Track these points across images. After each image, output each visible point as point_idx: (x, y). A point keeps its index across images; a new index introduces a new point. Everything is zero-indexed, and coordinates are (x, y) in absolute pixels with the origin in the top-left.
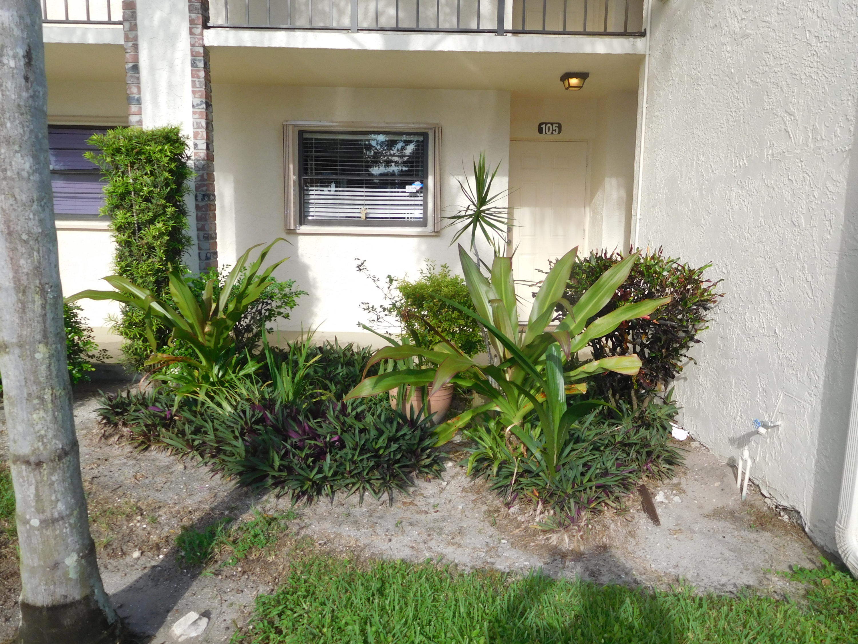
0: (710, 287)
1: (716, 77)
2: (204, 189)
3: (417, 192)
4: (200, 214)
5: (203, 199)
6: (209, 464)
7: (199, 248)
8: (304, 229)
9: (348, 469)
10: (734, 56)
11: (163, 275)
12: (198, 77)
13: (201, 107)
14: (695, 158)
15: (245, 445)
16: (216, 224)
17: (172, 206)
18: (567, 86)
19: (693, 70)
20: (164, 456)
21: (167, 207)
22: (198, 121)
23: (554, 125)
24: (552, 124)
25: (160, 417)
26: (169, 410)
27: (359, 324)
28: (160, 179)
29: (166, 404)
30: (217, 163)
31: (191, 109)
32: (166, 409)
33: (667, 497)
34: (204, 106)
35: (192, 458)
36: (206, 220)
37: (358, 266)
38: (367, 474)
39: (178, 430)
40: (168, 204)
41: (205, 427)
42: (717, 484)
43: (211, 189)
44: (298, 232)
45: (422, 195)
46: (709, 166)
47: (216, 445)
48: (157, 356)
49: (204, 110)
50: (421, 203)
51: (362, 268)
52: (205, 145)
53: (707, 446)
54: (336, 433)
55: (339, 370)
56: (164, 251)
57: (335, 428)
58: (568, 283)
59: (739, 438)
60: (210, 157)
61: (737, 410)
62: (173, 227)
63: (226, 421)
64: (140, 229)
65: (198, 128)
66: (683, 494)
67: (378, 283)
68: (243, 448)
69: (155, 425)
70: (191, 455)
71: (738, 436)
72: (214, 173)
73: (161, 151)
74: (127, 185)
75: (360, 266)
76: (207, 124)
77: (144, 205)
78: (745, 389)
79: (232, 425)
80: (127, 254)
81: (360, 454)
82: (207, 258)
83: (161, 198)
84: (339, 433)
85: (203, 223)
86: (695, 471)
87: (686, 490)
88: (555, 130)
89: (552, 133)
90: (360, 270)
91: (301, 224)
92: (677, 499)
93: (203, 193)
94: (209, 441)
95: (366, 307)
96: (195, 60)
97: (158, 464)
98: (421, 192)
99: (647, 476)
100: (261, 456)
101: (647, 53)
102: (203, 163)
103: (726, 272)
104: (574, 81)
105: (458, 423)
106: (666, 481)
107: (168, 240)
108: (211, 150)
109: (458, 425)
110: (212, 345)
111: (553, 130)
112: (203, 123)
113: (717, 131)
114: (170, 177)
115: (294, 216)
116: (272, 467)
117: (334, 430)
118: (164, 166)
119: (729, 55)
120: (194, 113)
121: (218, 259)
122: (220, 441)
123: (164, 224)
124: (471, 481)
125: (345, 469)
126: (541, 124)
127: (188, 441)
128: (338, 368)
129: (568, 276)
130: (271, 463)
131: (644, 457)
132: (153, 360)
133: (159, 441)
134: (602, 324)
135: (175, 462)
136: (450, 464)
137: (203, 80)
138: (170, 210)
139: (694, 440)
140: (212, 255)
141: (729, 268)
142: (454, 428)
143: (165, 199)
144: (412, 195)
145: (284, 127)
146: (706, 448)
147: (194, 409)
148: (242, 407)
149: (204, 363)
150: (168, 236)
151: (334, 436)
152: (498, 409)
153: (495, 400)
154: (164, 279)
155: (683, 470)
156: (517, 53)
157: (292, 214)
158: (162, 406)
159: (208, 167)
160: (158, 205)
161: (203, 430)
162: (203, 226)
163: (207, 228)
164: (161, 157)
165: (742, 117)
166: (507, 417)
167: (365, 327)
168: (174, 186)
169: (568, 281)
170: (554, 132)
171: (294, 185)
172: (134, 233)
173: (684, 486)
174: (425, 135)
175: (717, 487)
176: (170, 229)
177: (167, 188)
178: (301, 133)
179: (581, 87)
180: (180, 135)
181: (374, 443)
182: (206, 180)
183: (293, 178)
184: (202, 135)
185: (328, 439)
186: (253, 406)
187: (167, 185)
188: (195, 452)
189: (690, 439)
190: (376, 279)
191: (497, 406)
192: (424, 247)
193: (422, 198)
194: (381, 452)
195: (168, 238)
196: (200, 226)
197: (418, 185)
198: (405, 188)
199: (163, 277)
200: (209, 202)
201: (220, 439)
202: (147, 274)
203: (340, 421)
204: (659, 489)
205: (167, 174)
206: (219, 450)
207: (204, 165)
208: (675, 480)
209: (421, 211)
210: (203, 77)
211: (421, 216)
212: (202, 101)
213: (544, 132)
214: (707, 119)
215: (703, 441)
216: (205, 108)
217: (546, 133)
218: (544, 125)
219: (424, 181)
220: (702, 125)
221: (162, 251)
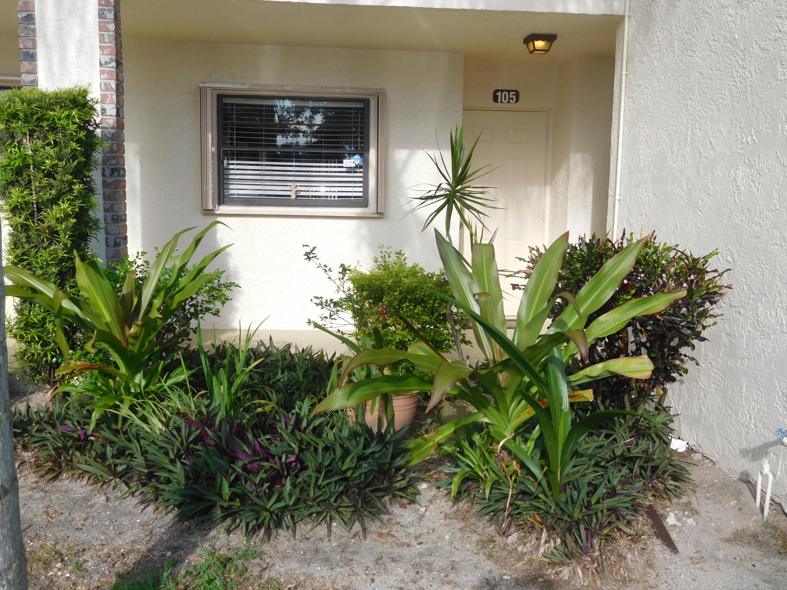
0: (715, 277)
1: (715, 43)
2: (114, 162)
3: (356, 167)
4: (107, 192)
5: (112, 175)
6: (137, 493)
7: (107, 233)
8: (223, 209)
9: (312, 495)
10: (738, 21)
11: (67, 265)
12: (107, 30)
13: (110, 65)
14: (689, 133)
15: (185, 470)
16: (126, 203)
17: (80, 183)
18: (532, 48)
19: (685, 34)
20: (80, 486)
21: (73, 183)
22: (107, 81)
23: (511, 93)
24: (509, 91)
25: (72, 437)
26: (83, 429)
27: (309, 322)
28: (66, 151)
29: (78, 422)
30: (126, 131)
31: (98, 68)
32: (78, 427)
33: (679, 520)
34: (114, 64)
35: (114, 488)
36: (115, 199)
37: (307, 254)
38: (335, 501)
39: (97, 454)
40: (74, 180)
41: (130, 449)
42: (733, 503)
43: (121, 163)
44: (216, 212)
45: (362, 170)
46: (708, 142)
47: (146, 471)
48: (69, 364)
49: (114, 69)
50: (361, 179)
51: (311, 256)
52: (115, 110)
53: (712, 458)
54: (293, 452)
55: (279, 376)
56: (70, 236)
57: (289, 445)
59: (754, 450)
60: (120, 125)
61: (750, 418)
62: (80, 207)
63: (156, 440)
64: (39, 210)
65: (107, 90)
66: (696, 516)
67: (330, 273)
68: (182, 474)
69: (66, 449)
70: (113, 483)
71: (752, 446)
72: (124, 143)
73: (68, 117)
74: (25, 157)
75: (309, 253)
76: (118, 85)
77: (45, 181)
78: (760, 393)
79: (164, 445)
80: (24, 240)
81: (325, 478)
82: (117, 244)
83: (67, 173)
84: (297, 452)
85: (111, 202)
86: (705, 488)
87: (699, 511)
88: (512, 99)
89: (509, 102)
90: (309, 258)
91: (220, 204)
92: (690, 521)
93: (112, 167)
94: (136, 466)
95: (318, 301)
96: (104, 10)
97: (72, 496)
98: (361, 167)
99: (654, 495)
100: (205, 483)
101: (627, 14)
102: (112, 131)
103: (731, 261)
104: (539, 44)
105: (436, 437)
106: (675, 500)
107: (75, 223)
108: (121, 116)
109: (437, 440)
110: (135, 349)
111: (509, 98)
112: (113, 84)
113: (717, 102)
114: (79, 148)
115: (212, 194)
116: (220, 495)
117: (290, 449)
118: (71, 134)
119: (732, 19)
120: (102, 72)
121: (127, 245)
122: (150, 465)
123: (70, 204)
124: (453, 506)
125: (308, 495)
126: (497, 91)
127: (109, 466)
128: (277, 373)
129: (560, 266)
130: (218, 491)
131: (649, 473)
132: (65, 368)
133: (72, 468)
134: (607, 321)
135: (93, 493)
136: (424, 486)
137: (113, 33)
138: (77, 187)
139: (695, 452)
140: (122, 240)
141: (736, 256)
142: (431, 444)
143: (71, 174)
144: (350, 170)
145: (202, 91)
146: (711, 461)
147: (114, 427)
148: (175, 422)
149: (123, 370)
150: (74, 218)
151: (290, 456)
152: (486, 420)
153: (484, 410)
154: (69, 270)
155: (691, 487)
156: (481, 11)
157: (210, 192)
158: (72, 423)
159: (118, 136)
160: (63, 181)
161: (127, 452)
162: (112, 206)
163: (116, 208)
164: (68, 124)
165: (749, 88)
166: (497, 429)
167: (316, 326)
168: (82, 159)
169: (560, 271)
170: (511, 100)
171: (213, 159)
172: (32, 215)
173: (695, 505)
174: (366, 102)
175: (734, 506)
176: (77, 210)
177: (73, 161)
178: (220, 97)
179: (547, 51)
180: (88, 98)
181: (340, 464)
182: (116, 152)
183: (211, 149)
184: (112, 99)
185: (283, 459)
186: (189, 423)
187: (74, 157)
188: (118, 480)
189: (690, 450)
190: (327, 269)
191: (486, 416)
192: (364, 231)
193: (361, 175)
194: (349, 474)
195: (74, 221)
196: (108, 206)
197: (357, 159)
198: (342, 162)
199: (67, 267)
200: (118, 178)
201: (151, 463)
202: (48, 265)
203: (297, 439)
204: (668, 509)
205: (74, 145)
206: (150, 476)
207: (113, 134)
208: (684, 499)
209: (361, 189)
210: (113, 29)
211: (361, 194)
212: (111, 59)
213: (499, 100)
214: (704, 89)
215: (707, 452)
216: (115, 66)
217: (502, 102)
218: (500, 92)
219: (365, 154)
220: (698, 97)
221: (67, 236)
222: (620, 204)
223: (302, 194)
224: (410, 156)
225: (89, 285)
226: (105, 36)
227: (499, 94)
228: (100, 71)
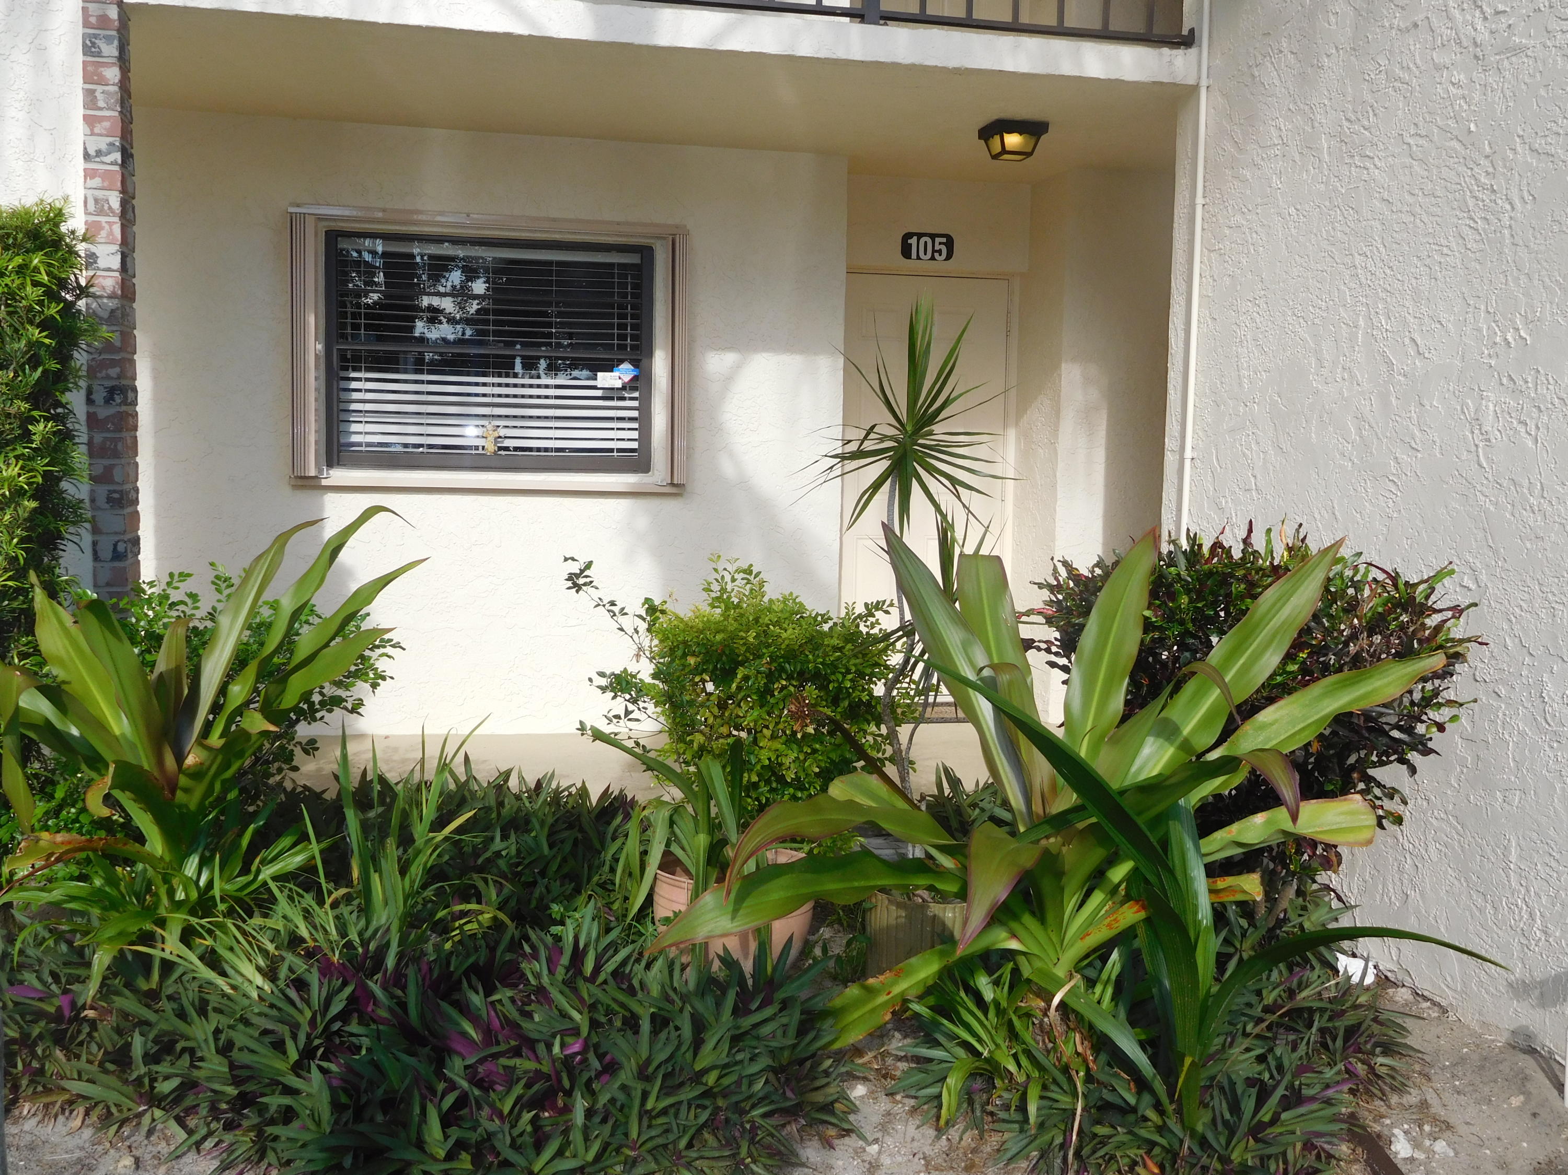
0: (1445, 621)
1: (1421, 141)
2: (114, 372)
3: (624, 388)
4: (98, 438)
5: (109, 400)
6: (209, 1144)
7: (95, 531)
8: (339, 476)
9: (634, 1134)
10: (1477, 96)
11: (15, 604)
12: (102, 81)
13: (108, 159)
14: (1361, 322)
15: (331, 1087)
16: (137, 465)
17: (47, 419)
18: (997, 148)
19: (1345, 124)
20: (64, 1131)
21: (34, 421)
22: (100, 194)
23: (938, 240)
24: (933, 236)
25: (40, 1015)
26: (65, 992)
27: (582, 728)
28: (16, 346)
29: (55, 976)
31: (80, 164)
32: (54, 987)
33: (1416, 1145)
34: (117, 156)
35: (150, 1132)
36: (116, 454)
37: (571, 577)
38: (690, 1146)
39: (106, 1053)
40: (36, 413)
41: (188, 1039)
42: (1517, 1101)
43: (129, 374)
44: (324, 482)
45: (636, 394)
46: (1407, 341)
47: (232, 1091)
48: (38, 840)
49: (117, 168)
50: (635, 414)
51: (581, 581)
52: (118, 257)
53: (1438, 999)
54: (576, 1032)
55: (498, 845)
56: (22, 540)
57: (564, 1015)
58: (1146, 619)
59: (1542, 983)
60: (127, 292)
61: (1531, 915)
62: (46, 475)
63: (249, 1016)
65: (100, 212)
66: (1449, 1133)
67: (622, 620)
68: (325, 1097)
69: (27, 1042)
70: (146, 1120)
71: (1538, 975)
72: (135, 332)
73: (21, 270)
75: (578, 576)
76: (124, 203)
78: (1554, 864)
79: (270, 1026)
81: (666, 1090)
82: (118, 556)
83: (17, 397)
84: (585, 1031)
85: (106, 462)
86: (1444, 1068)
87: (1451, 1121)
88: (940, 252)
89: (933, 258)
90: (578, 587)
91: (330, 465)
92: (1440, 1146)
93: (109, 383)
94: (209, 1079)
95: (604, 682)
96: (96, 36)
97: (48, 1158)
98: (634, 389)
99: (1352, 1092)
100: (380, 1118)
101: (1204, 83)
102: (111, 304)
103: (1473, 586)
104: (1013, 140)
105: (894, 983)
106: (1394, 1099)
107: (35, 509)
108: (130, 272)
109: (897, 990)
110: (193, 801)
111: (934, 251)
112: (115, 200)
113: (1428, 261)
114: (47, 341)
115: (316, 442)
116: (420, 1145)
117: (568, 1025)
118: (30, 309)
119: (1460, 92)
120: (89, 174)
121: (140, 557)
122: (238, 1075)
123: (22, 468)
124: (938, 1138)
125: (626, 1135)
126: (908, 236)
127: (139, 1081)
128: (492, 839)
129: (1145, 602)
130: (414, 1135)
132: (28, 853)
133: (47, 1091)
134: (1276, 721)
135: (100, 1148)
136: (859, 1091)
137: (116, 88)
138: (39, 429)
139: (1395, 985)
140: (130, 545)
141: (1483, 577)
142: (882, 998)
143: (26, 399)
144: (610, 394)
145: (294, 223)
146: (1434, 1003)
147: (143, 985)
148: (291, 970)
150: (33, 497)
151: (569, 1040)
152: (1014, 945)
153: (1014, 925)
154: (18, 619)
155: (1417, 1067)
156: (912, 68)
157: (312, 438)
158: (39, 978)
159: (124, 315)
160: (8, 415)
161: (179, 1046)
162: (109, 469)
163: (117, 475)
164: (22, 286)
165: (1506, 232)
166: (1038, 964)
167: (598, 736)
168: (54, 366)
169: (1147, 613)
170: (936, 255)
171: (317, 367)
173: (1436, 1108)
174: (646, 252)
175: (1520, 1109)
176: (40, 480)
177: (34, 368)
178: (333, 237)
179: (1028, 154)
180: (63, 228)
181: (689, 1056)
182: (120, 350)
183: (314, 347)
184: (111, 233)
185: (556, 1049)
186: (326, 969)
187: (35, 362)
188: (158, 1113)
189: (1384, 981)
190: (616, 609)
191: (1014, 936)
192: (642, 522)
193: (635, 404)
194: (711, 1079)
195: (33, 504)
196: (98, 470)
197: (626, 372)
198: (594, 378)
199: (13, 611)
200: (124, 408)
201: (244, 1073)
203: (582, 1000)
204: (1388, 1121)
205: (35, 333)
206: (245, 1101)
207: (113, 311)
208: (1412, 1098)
209: (635, 435)
210: (117, 81)
211: (635, 445)
212: (111, 144)
213: (914, 255)
214: (1394, 235)
215: (1424, 986)
216: (120, 161)
217: (918, 258)
218: (915, 238)
219: (644, 362)
220: (1382, 249)
221: (15, 541)
222: (1194, 467)
223: (508, 443)
224: (738, 367)
225: (68, 652)
226: (97, 94)
227: (913, 241)
228: (85, 170)
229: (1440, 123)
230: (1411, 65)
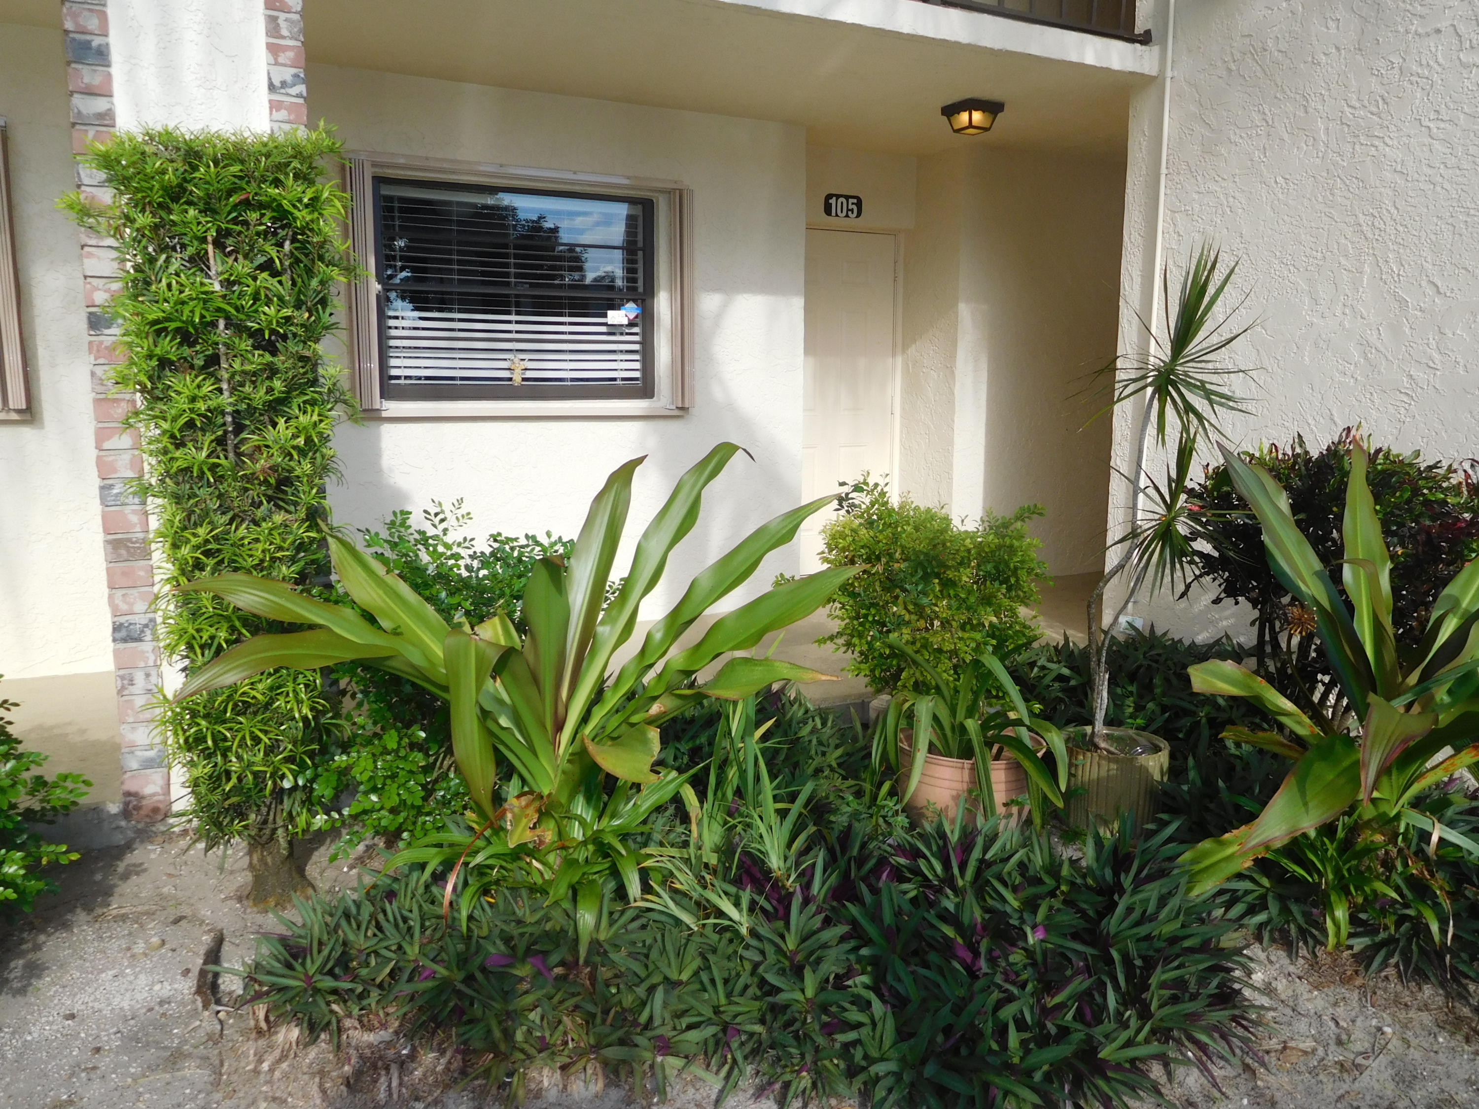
3: (627, 324)
8: (393, 408)
12: (285, 8)
13: (294, 91)
14: (1367, 269)
18: (963, 123)
22: (287, 128)
23: (851, 201)
24: (847, 197)
28: (311, 285)
31: (263, 96)
34: (302, 89)
44: (384, 414)
45: (637, 330)
46: (1425, 284)
49: (302, 101)
50: (637, 347)
64: (239, 428)
74: (206, 298)
77: (259, 359)
83: (309, 338)
88: (852, 210)
89: (847, 216)
91: (385, 398)
98: (637, 325)
101: (1168, 74)
104: (977, 117)
105: (1247, 835)
111: (848, 210)
118: (322, 245)
120: (274, 106)
126: (829, 197)
137: (299, 17)
138: (327, 372)
144: (618, 330)
145: (353, 168)
157: (377, 372)
160: (301, 358)
170: (849, 213)
172: (221, 441)
174: (651, 204)
177: (326, 309)
179: (985, 129)
183: (375, 287)
187: (325, 301)
192: (652, 441)
193: (637, 338)
197: (632, 311)
198: (605, 316)
205: (327, 271)
209: (637, 365)
210: (299, 9)
211: (637, 374)
212: (296, 76)
213: (834, 213)
214: (1409, 199)
216: (305, 94)
217: (837, 215)
218: (835, 198)
219: (648, 302)
220: (1393, 210)
223: (533, 374)
224: (725, 306)
226: (280, 21)
227: (833, 201)
228: (270, 101)
229: (1466, 109)
230: (1431, 63)
